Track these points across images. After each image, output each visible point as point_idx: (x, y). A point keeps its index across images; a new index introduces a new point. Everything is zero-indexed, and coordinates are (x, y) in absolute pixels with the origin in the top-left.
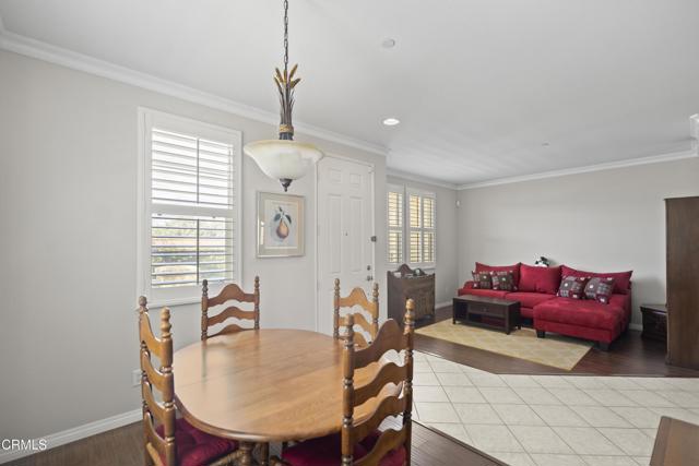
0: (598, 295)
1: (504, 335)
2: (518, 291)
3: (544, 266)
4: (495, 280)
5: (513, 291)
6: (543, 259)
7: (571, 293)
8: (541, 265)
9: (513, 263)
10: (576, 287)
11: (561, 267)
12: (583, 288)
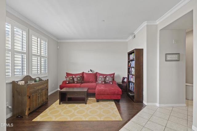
0: (110, 81)
1: (85, 104)
2: (84, 83)
3: (91, 73)
4: (75, 80)
5: (82, 83)
6: (91, 70)
7: (102, 82)
8: (90, 72)
9: (81, 72)
10: (103, 79)
11: (97, 73)
12: (105, 79)
